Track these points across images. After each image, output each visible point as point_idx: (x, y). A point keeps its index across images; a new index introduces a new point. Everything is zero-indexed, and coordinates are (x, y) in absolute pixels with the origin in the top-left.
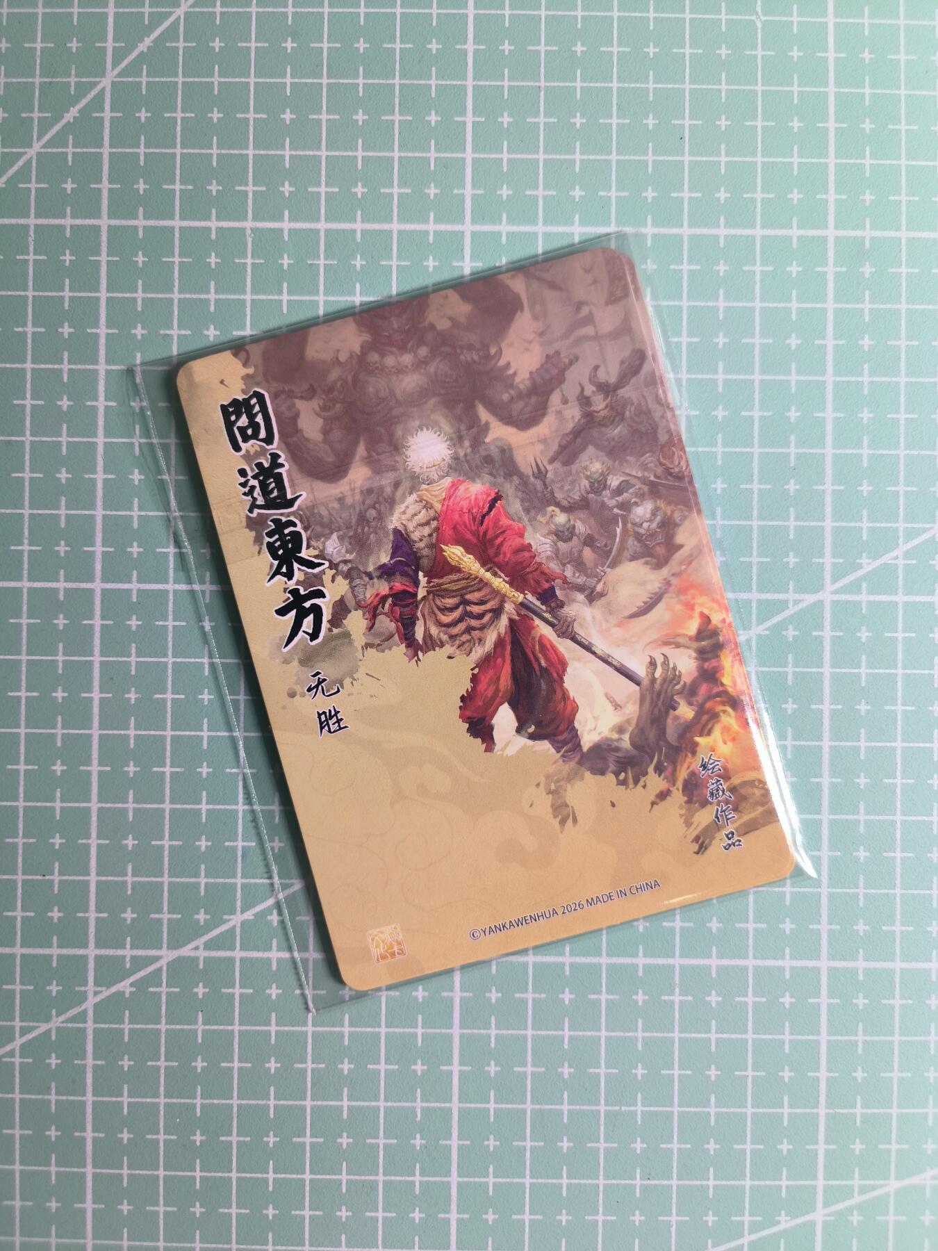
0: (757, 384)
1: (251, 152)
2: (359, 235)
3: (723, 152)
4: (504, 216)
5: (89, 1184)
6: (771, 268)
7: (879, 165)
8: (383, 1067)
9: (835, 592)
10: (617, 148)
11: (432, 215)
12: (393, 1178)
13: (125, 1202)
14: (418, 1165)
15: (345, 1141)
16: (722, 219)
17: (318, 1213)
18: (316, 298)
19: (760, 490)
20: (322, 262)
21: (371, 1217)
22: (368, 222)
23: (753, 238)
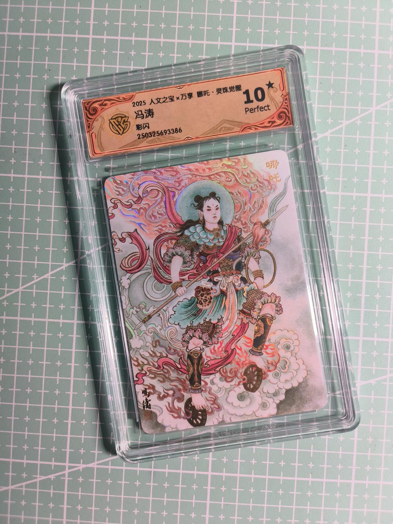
1: (9, 6)
2: (48, 38)
3: (192, 11)
4: (105, 32)
7: (254, 17)
8: (45, 363)
10: (151, 8)
11: (77, 31)
12: (47, 406)
14: (57, 401)
15: (29, 390)
16: (191, 36)
17: (17, 418)
18: (31, 62)
20: (34, 48)
21: (37, 421)
22: (52, 33)
23: (203, 44)
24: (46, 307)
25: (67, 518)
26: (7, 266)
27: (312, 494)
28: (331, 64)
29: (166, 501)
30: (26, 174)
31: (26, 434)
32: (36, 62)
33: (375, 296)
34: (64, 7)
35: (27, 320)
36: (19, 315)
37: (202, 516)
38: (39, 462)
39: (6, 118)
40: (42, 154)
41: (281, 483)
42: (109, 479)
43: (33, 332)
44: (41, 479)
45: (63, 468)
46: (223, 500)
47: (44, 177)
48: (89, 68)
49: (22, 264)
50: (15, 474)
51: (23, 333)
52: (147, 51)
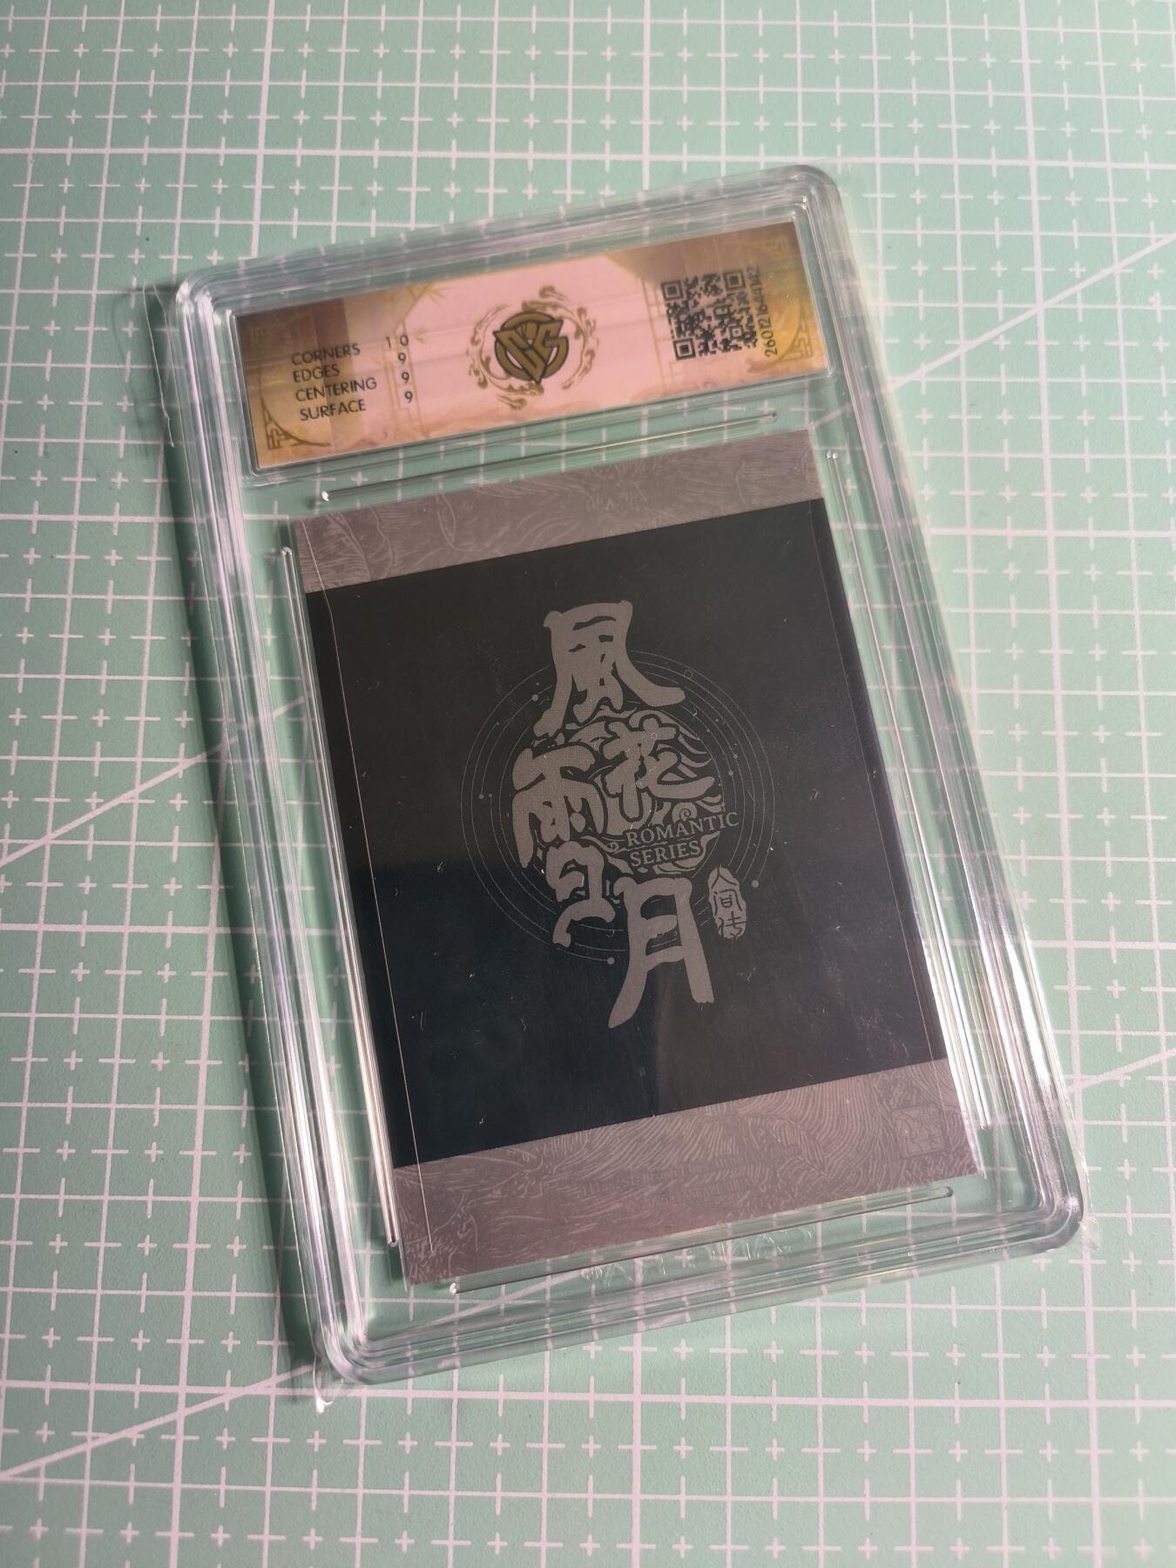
1: (40, 84)
2: (145, 160)
3: (532, 80)
4: (300, 140)
7: (697, 91)
10: (422, 76)
11: (223, 139)
12: (120, 1198)
14: (152, 1183)
15: (65, 1151)
16: (531, 143)
17: (27, 1243)
18: (95, 220)
20: (104, 185)
21: (91, 1248)
22: (156, 146)
23: (564, 162)
24: (124, 891)
26: (13, 772)
27: (966, 1451)
28: (914, 200)
29: (503, 1498)
30: (76, 513)
31: (54, 1295)
32: (110, 220)
33: (1099, 817)
34: (190, 83)
35: (65, 933)
36: (42, 918)
37: (619, 1546)
38: (93, 1387)
39: (22, 365)
40: (121, 456)
41: (866, 1421)
42: (317, 1433)
43: (84, 968)
44: (97, 1443)
45: (170, 1403)
46: (683, 1488)
48: (256, 230)
49: (55, 767)
50: (16, 1431)
51: (53, 971)
52: (414, 183)
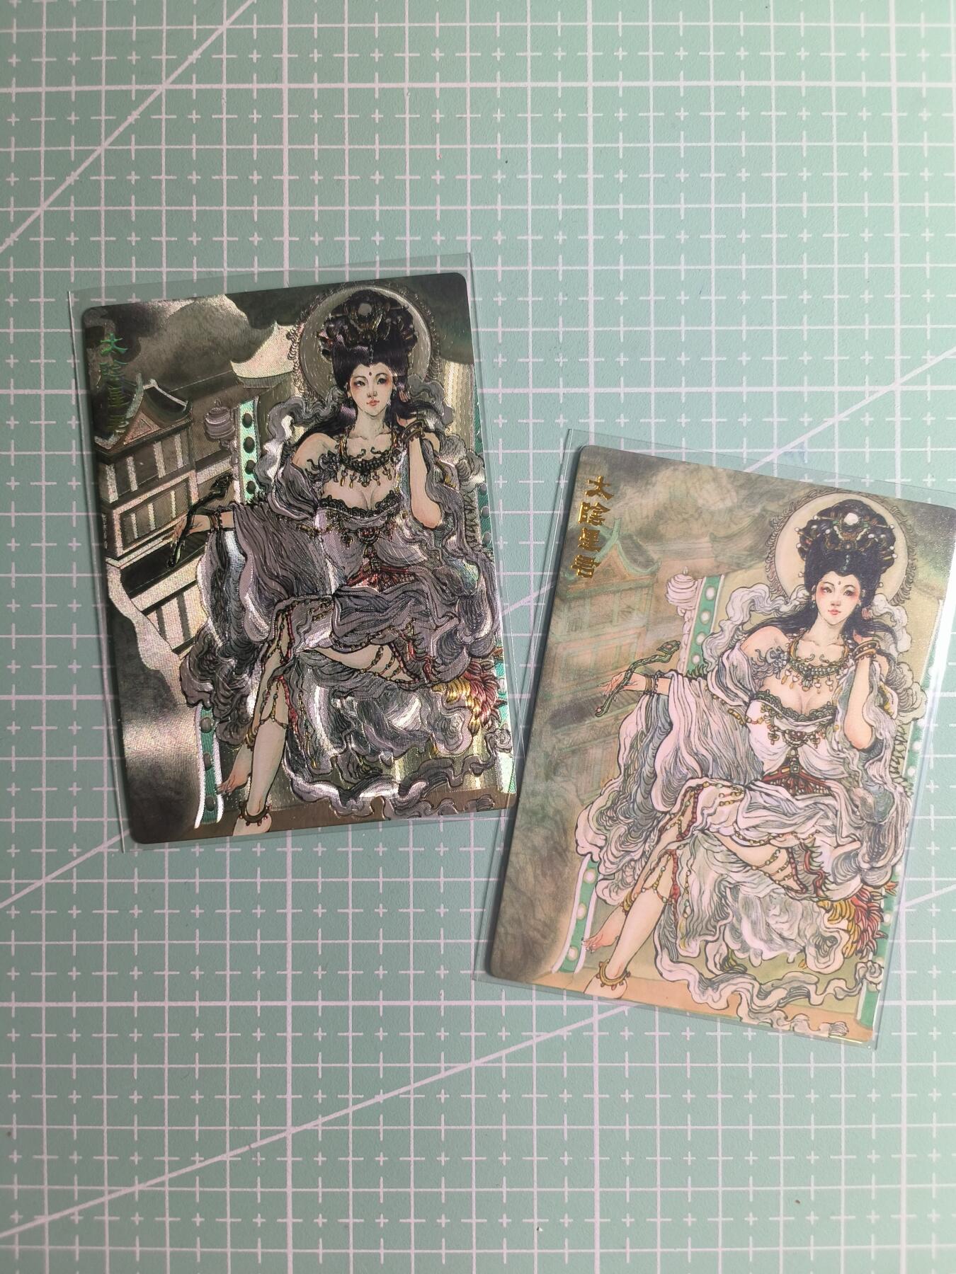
0: (836, 209)
2: (499, 92)
3: (802, 18)
4: (621, 73)
5: (289, 892)
6: (845, 114)
7: (932, 28)
9: (905, 384)
10: (714, 16)
11: (560, 74)
13: (320, 906)
16: (803, 73)
18: (464, 146)
19: (840, 299)
20: (468, 115)
22: (506, 81)
23: (830, 89)
24: (528, 669)
25: (601, 1124)
29: (815, 1068)
32: (476, 146)
34: (529, 24)
37: (893, 1095)
38: (534, 1003)
40: (500, 341)
42: (689, 1028)
44: (540, 1039)
45: (589, 1012)
46: (935, 1058)
47: (509, 391)
48: (591, 152)
50: (484, 1034)
52: (713, 108)
